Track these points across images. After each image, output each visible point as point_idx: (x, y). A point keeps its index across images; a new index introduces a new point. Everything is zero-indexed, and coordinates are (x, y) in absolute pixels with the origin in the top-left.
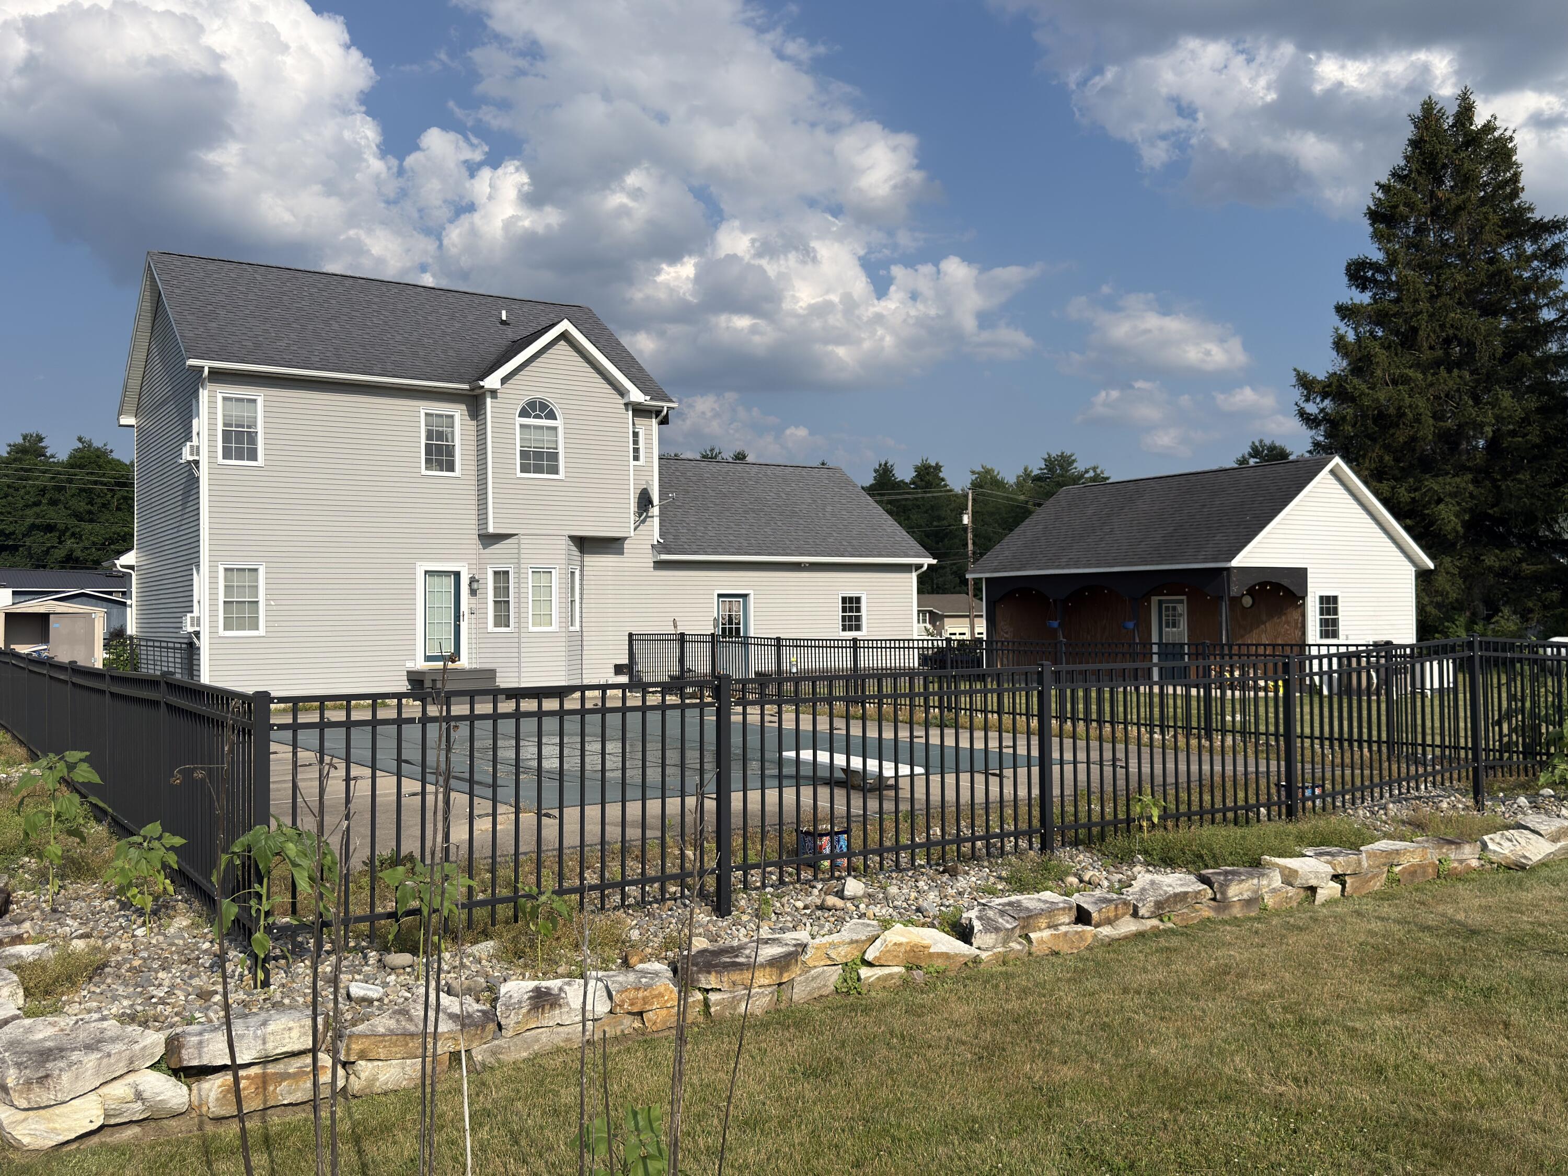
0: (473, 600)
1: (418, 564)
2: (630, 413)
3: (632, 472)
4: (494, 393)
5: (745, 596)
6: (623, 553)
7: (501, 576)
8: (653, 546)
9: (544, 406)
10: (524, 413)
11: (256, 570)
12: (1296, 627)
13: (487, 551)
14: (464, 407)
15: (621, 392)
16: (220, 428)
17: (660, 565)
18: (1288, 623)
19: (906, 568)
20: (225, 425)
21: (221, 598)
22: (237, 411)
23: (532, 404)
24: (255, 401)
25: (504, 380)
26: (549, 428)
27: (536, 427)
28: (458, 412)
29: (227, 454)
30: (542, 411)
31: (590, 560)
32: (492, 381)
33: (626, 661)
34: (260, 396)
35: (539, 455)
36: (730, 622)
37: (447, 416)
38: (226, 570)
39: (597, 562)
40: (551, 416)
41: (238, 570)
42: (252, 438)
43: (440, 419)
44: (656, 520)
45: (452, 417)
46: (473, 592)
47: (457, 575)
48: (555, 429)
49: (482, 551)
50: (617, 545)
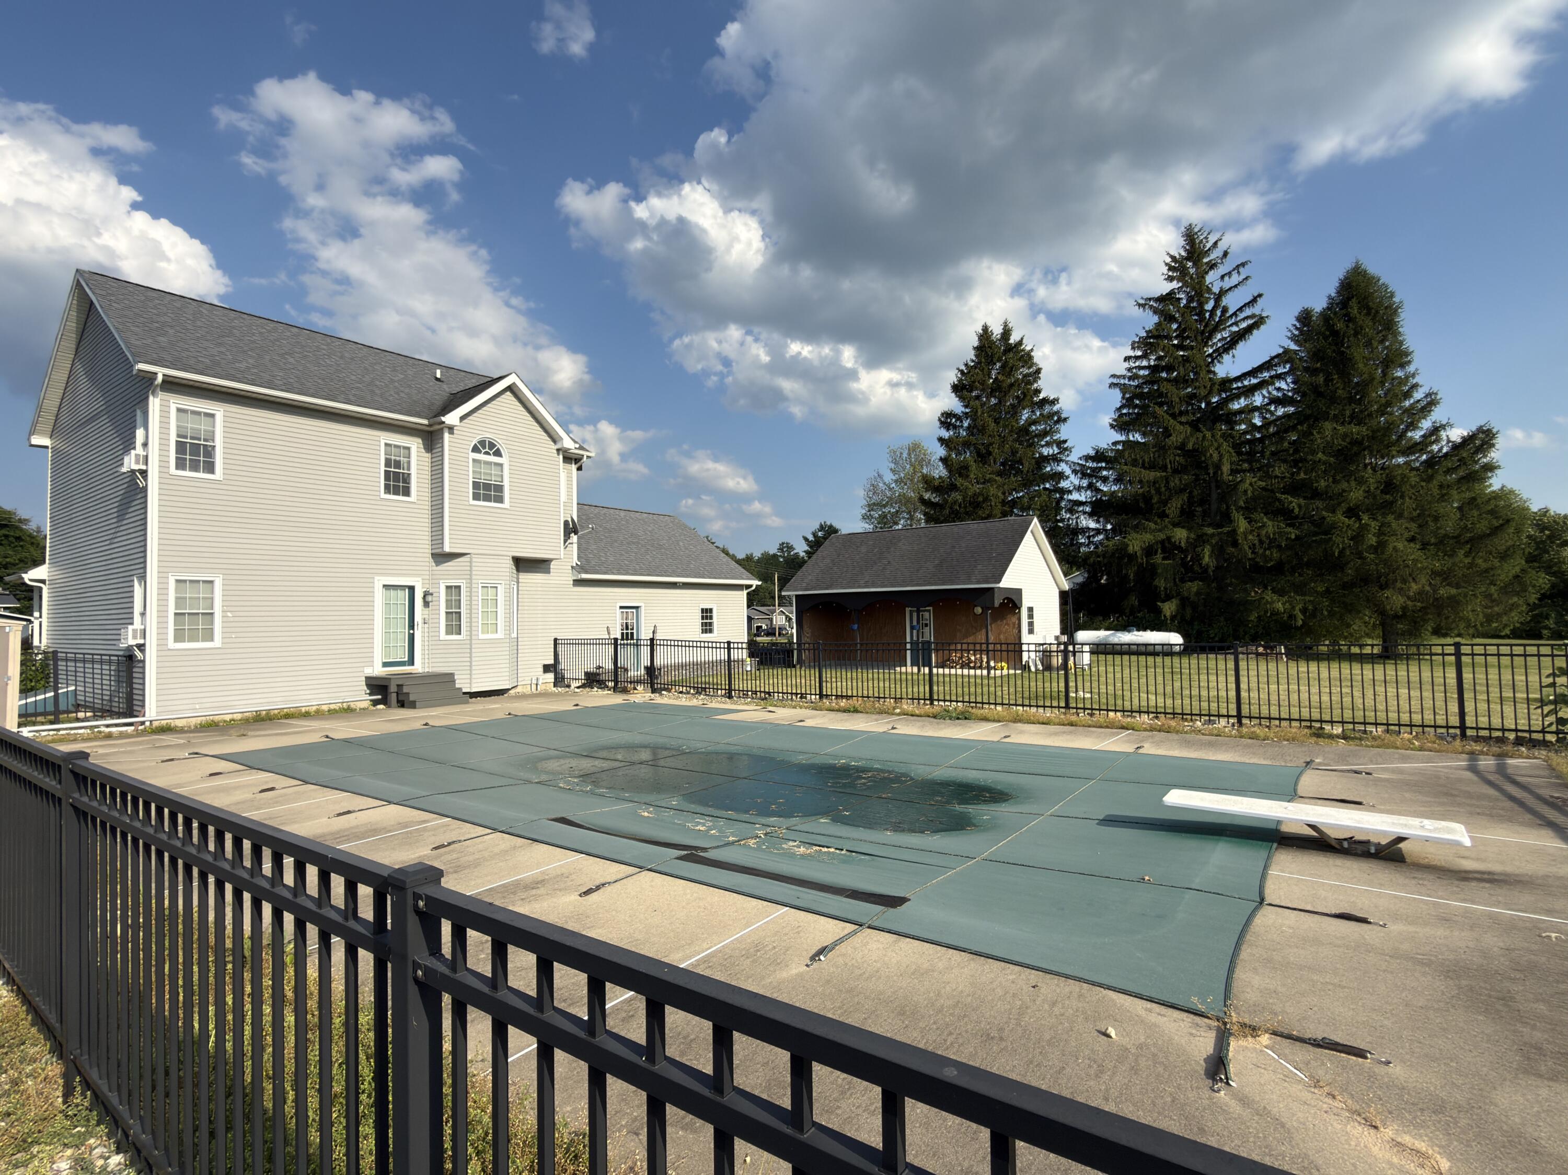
0: (426, 611)
1: (377, 578)
2: (561, 457)
3: (562, 507)
4: (451, 429)
5: (637, 608)
6: (549, 572)
7: (453, 590)
8: (572, 567)
9: (492, 445)
10: (475, 449)
11: (211, 582)
12: (1014, 627)
13: (439, 568)
14: (420, 441)
15: (554, 439)
16: (173, 438)
17: (578, 583)
18: (1008, 625)
19: (739, 587)
20: (179, 436)
21: (172, 610)
22: (191, 424)
23: (482, 443)
24: (212, 416)
25: (462, 418)
26: (496, 464)
27: (486, 463)
28: (415, 444)
29: (180, 465)
30: (491, 449)
31: (526, 578)
32: (451, 418)
33: (552, 662)
34: (220, 410)
35: (487, 487)
36: (627, 629)
37: (405, 448)
38: (178, 581)
39: (530, 579)
40: (498, 453)
41: (191, 581)
42: (209, 452)
43: (397, 450)
44: (575, 546)
45: (408, 449)
46: (426, 604)
47: (412, 589)
48: (501, 465)
49: (435, 568)
50: (543, 566)
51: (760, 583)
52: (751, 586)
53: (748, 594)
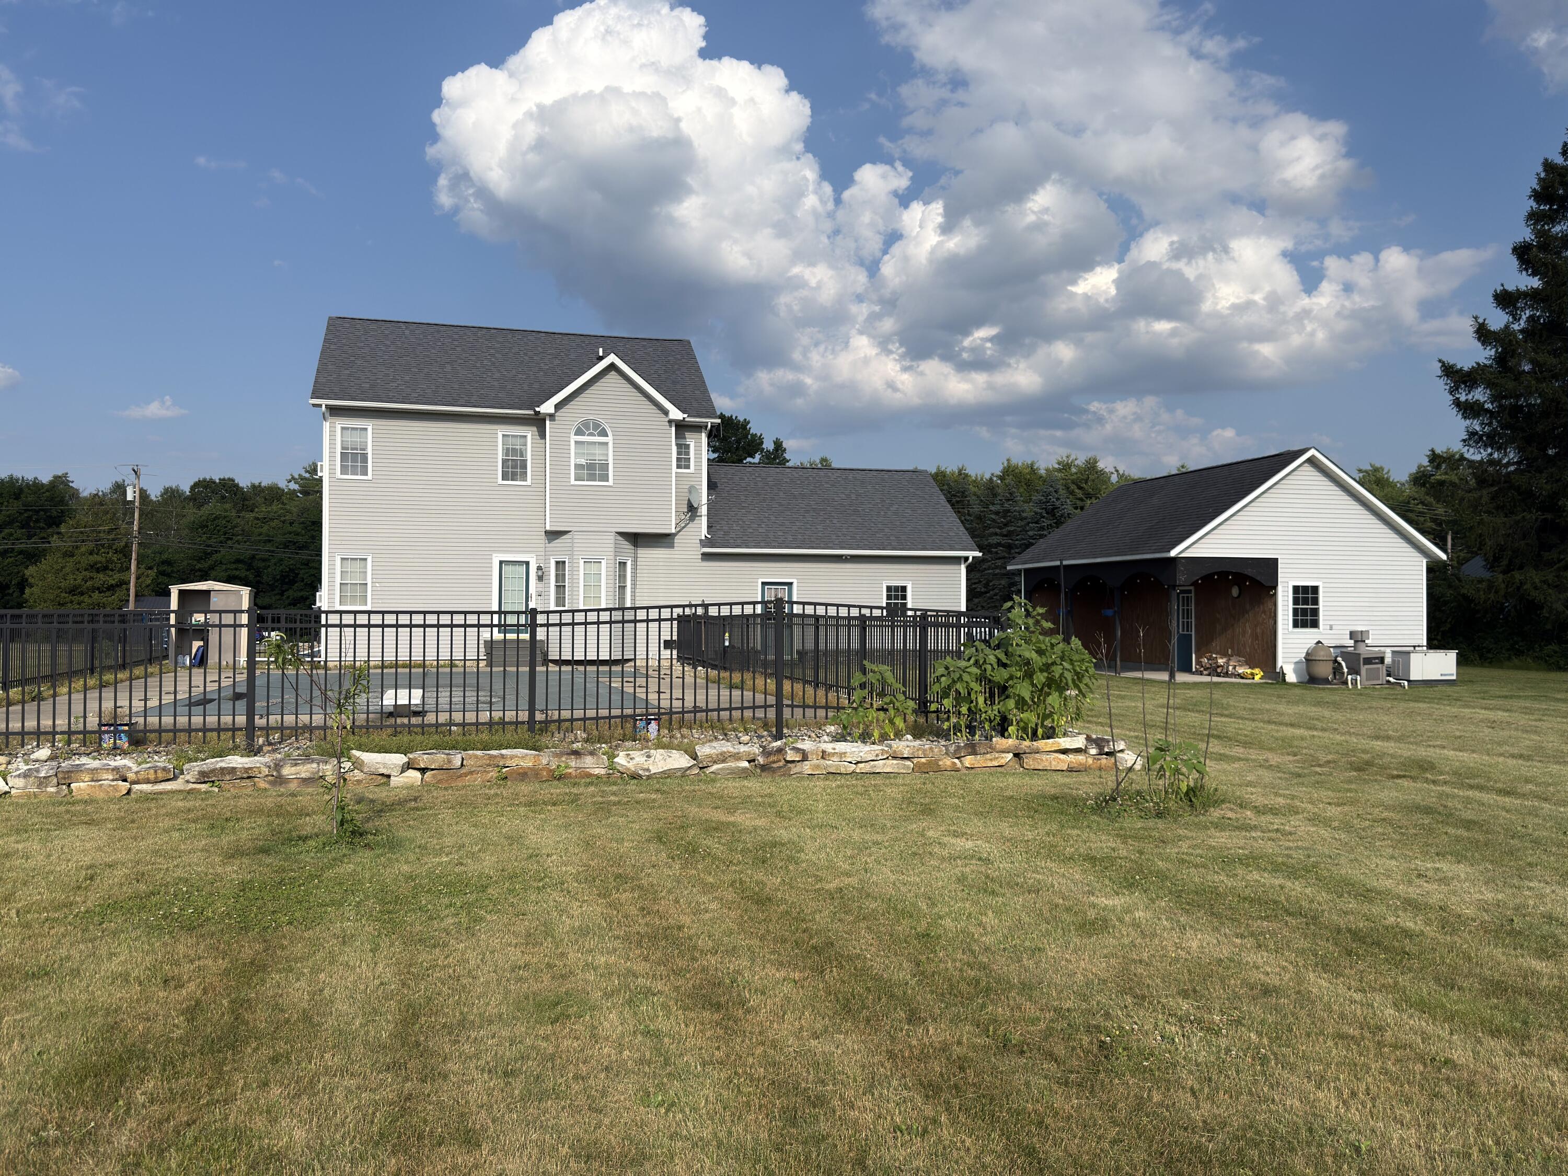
0: (541, 585)
1: (494, 555)
2: (673, 429)
3: (674, 479)
4: (552, 416)
5: (791, 584)
6: (673, 547)
7: (560, 565)
8: (701, 540)
9: (597, 426)
10: (579, 432)
11: (366, 559)
12: (1270, 617)
13: (551, 545)
14: (535, 429)
15: (666, 412)
16: (339, 450)
17: (706, 557)
18: (1264, 612)
19: (956, 560)
20: (343, 448)
21: (338, 581)
22: (351, 438)
23: (586, 424)
24: (366, 429)
25: (558, 407)
26: (600, 443)
27: (590, 443)
28: (529, 433)
29: (344, 470)
30: (595, 429)
31: (641, 552)
32: (547, 407)
33: (675, 638)
34: (370, 425)
35: (591, 466)
37: (521, 436)
38: (342, 559)
39: (647, 555)
40: (604, 433)
41: (352, 559)
42: (364, 458)
43: (514, 440)
44: (704, 520)
45: (525, 437)
46: (540, 578)
47: (527, 563)
48: (607, 444)
49: (547, 545)
50: (667, 540)
51: (980, 554)
52: (966, 559)
53: (967, 568)
